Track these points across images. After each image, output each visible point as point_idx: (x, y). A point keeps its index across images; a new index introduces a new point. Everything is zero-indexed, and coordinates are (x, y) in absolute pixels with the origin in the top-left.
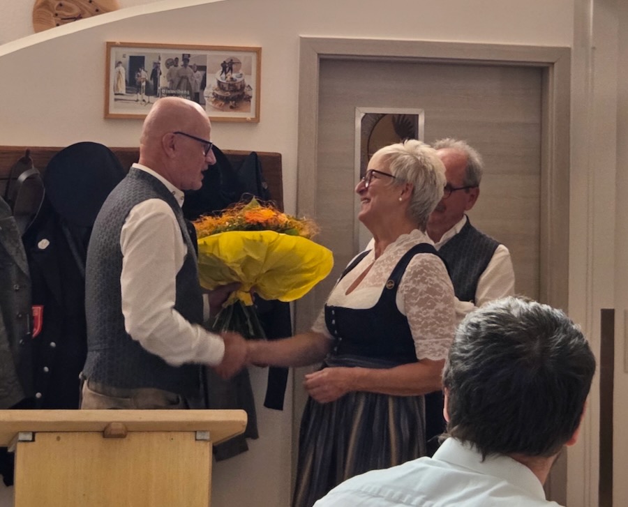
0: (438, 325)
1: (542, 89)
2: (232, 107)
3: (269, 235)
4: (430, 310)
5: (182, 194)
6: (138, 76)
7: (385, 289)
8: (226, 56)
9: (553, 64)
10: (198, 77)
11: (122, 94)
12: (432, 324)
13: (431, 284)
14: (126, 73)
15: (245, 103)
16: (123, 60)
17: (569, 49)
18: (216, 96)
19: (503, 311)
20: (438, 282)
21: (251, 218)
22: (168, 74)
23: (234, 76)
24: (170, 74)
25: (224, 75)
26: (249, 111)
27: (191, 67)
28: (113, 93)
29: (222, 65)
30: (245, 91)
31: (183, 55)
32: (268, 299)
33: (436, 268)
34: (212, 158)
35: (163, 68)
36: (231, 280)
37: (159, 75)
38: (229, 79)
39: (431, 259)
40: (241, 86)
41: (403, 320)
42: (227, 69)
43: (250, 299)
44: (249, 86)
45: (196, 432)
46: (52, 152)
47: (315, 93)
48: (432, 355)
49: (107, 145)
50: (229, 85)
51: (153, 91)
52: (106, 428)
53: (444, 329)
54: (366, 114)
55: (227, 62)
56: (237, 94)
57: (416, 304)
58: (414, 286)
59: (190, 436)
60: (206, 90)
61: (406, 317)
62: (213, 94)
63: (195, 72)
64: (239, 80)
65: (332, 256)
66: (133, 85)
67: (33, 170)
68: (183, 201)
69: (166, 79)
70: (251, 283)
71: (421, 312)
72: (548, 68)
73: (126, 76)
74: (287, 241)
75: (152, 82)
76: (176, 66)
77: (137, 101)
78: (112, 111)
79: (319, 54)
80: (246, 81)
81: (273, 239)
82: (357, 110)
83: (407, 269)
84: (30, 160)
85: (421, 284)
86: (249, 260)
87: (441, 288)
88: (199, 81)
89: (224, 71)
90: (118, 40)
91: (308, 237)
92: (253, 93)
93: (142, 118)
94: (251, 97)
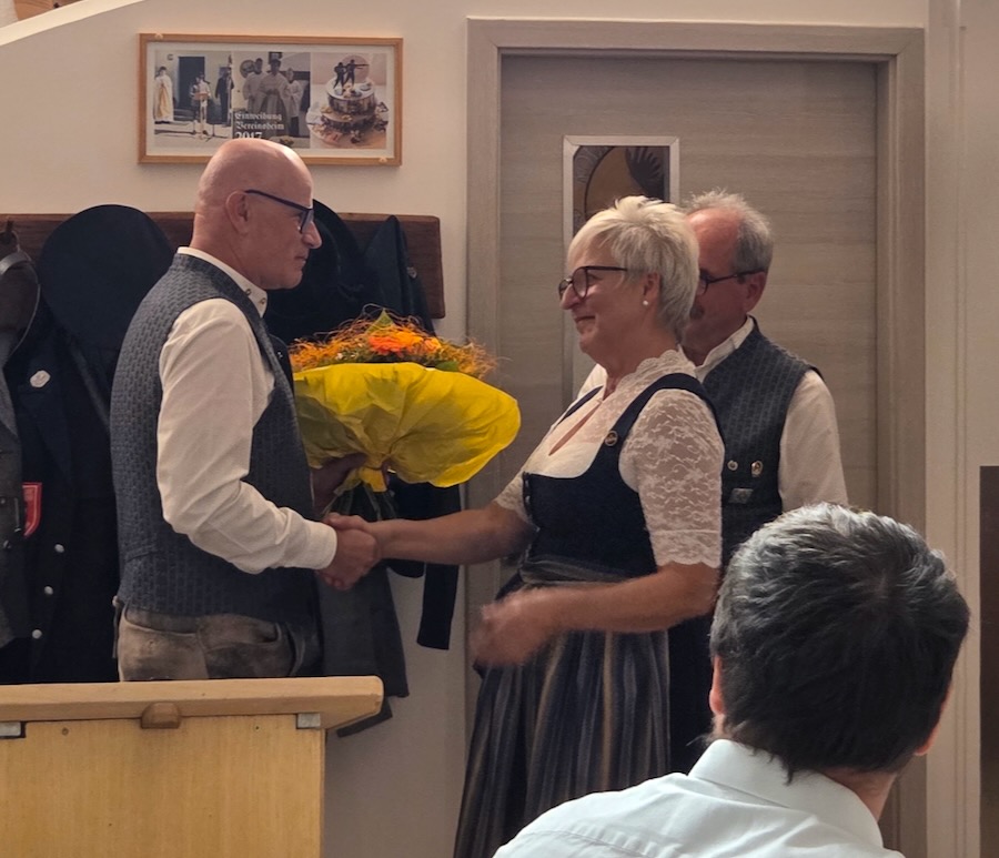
0: (692, 506)
1: (876, 100)
2: (354, 141)
3: (410, 371)
4: (678, 482)
5: (264, 295)
6: (195, 91)
7: (604, 445)
8: (343, 54)
9: (895, 56)
10: (296, 91)
11: (168, 123)
12: (683, 504)
13: (678, 439)
14: (173, 87)
15: (376, 132)
16: (166, 64)
17: (921, 31)
18: (327, 123)
19: (822, 528)
20: (691, 435)
21: (378, 345)
22: (245, 87)
23: (357, 87)
24: (248, 87)
25: (339, 87)
26: (384, 147)
27: (283, 73)
28: (153, 121)
29: (336, 69)
30: (376, 112)
31: (271, 53)
32: (411, 482)
33: (690, 414)
34: (314, 237)
35: (236, 77)
36: (350, 448)
37: (229, 88)
38: (348, 92)
39: (681, 398)
40: (369, 104)
41: (632, 498)
42: (345, 76)
43: (382, 481)
44: (382, 104)
45: (297, 715)
46: (50, 222)
47: (494, 114)
48: (682, 554)
49: (144, 208)
50: (349, 103)
51: (218, 115)
52: (144, 713)
53: (701, 514)
54: (581, 147)
55: (345, 65)
56: (360, 118)
57: (654, 472)
58: (650, 441)
59: (287, 721)
60: (310, 112)
61: (636, 495)
62: (323, 119)
63: (291, 82)
64: (366, 94)
65: (517, 408)
66: (185, 106)
67: (20, 255)
68: (265, 306)
69: (241, 94)
70: (383, 455)
71: (663, 484)
72: (886, 63)
73: (173, 90)
74: (440, 382)
75: (217, 101)
76: (258, 73)
77: (194, 133)
78: (152, 151)
79: (499, 48)
80: (376, 96)
81: (416, 376)
82: (565, 141)
83: (641, 414)
84: (13, 236)
85: (662, 438)
86: (376, 412)
87: (696, 447)
88: (298, 97)
89: (340, 80)
90: (159, 31)
91: (475, 375)
92: (390, 117)
93: (202, 163)
94: (386, 123)
